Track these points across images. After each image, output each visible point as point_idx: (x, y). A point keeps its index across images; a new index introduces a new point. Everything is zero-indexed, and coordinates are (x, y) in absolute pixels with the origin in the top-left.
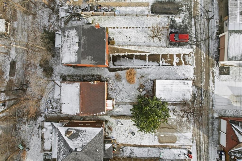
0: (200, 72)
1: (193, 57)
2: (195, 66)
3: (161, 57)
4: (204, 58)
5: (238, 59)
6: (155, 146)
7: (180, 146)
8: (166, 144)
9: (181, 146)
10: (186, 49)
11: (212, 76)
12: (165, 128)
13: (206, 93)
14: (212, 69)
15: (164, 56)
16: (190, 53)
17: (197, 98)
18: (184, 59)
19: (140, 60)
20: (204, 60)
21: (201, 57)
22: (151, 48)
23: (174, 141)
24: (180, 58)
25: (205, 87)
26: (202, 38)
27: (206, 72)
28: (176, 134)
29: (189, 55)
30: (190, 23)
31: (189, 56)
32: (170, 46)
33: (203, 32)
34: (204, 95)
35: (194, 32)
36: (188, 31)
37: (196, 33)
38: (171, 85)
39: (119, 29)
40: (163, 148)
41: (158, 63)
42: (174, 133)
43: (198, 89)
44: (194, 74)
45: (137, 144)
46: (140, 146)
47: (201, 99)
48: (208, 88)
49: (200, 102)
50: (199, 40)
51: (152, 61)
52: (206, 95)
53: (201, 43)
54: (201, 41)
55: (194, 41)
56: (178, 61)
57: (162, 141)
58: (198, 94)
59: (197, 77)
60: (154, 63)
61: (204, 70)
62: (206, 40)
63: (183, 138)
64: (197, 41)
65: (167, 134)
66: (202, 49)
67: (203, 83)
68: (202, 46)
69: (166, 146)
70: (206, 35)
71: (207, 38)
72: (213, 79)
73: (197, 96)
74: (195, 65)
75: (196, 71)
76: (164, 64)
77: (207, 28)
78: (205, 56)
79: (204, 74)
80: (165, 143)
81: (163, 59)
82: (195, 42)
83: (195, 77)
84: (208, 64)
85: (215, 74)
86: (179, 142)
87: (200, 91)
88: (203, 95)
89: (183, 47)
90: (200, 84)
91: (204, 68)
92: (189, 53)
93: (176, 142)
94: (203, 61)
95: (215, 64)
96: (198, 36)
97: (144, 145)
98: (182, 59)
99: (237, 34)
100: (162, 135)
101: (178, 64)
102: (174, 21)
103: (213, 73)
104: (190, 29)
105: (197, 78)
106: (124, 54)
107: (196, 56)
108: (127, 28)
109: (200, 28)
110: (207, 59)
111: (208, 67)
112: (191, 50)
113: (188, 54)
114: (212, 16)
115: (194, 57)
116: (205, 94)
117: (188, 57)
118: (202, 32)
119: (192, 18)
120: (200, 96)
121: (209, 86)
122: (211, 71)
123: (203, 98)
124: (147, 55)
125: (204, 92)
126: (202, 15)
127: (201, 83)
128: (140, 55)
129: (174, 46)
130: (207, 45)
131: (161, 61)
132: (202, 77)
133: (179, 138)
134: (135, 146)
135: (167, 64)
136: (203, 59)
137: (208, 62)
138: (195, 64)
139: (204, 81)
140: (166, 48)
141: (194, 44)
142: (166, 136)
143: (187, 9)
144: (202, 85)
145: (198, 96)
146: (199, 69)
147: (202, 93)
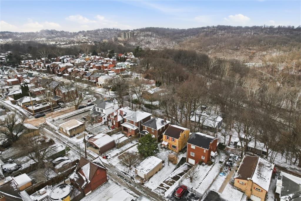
0: (146, 191)
1: (160, 194)
9: (113, 158)
10: (169, 194)
11: (136, 196)
15: (173, 182)
18: (163, 189)
19: (180, 173)
23: (119, 157)
24: (165, 188)
25: (133, 188)
40: (121, 152)
41: (171, 178)
44: (147, 187)
47: (128, 181)
51: (175, 176)
52: (127, 185)
56: (164, 185)
59: (144, 188)
60: (173, 177)
67: (137, 188)
69: (121, 154)
72: (134, 195)
74: (153, 191)
75: (148, 189)
76: (168, 180)
79: (142, 193)
83: (144, 187)
85: (136, 198)
86: (116, 158)
87: (133, 184)
90: (138, 186)
92: (165, 193)
100: (128, 155)
101: (162, 184)
102: (196, 199)
108: (207, 174)
112: (166, 196)
116: (129, 185)
117: (163, 192)
121: (131, 190)
123: (127, 183)
124: (180, 177)
125: (130, 185)
128: (183, 175)
132: (142, 190)
133: (118, 160)
139: (137, 190)
146: (148, 192)
147: (131, 183)
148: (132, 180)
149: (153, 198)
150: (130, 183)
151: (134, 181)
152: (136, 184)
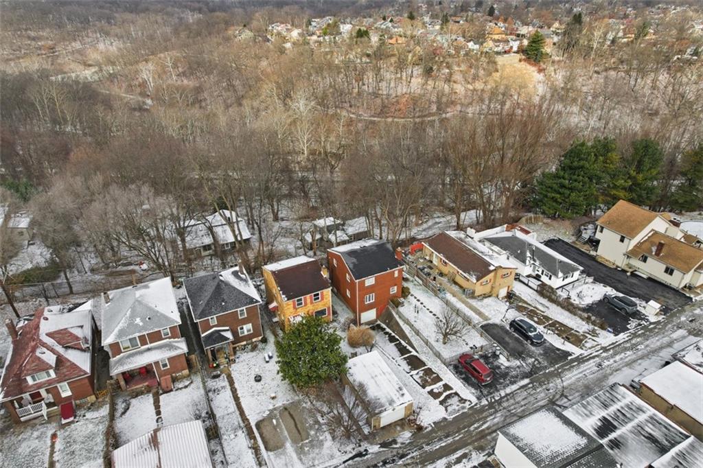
0: (447, 431)
1: (463, 408)
2: (450, 418)
3: (423, 368)
4: (479, 427)
5: (517, 444)
6: (247, 419)
7: (263, 463)
8: (257, 435)
9: (266, 464)
10: (468, 391)
11: (457, 458)
12: (294, 420)
13: (413, 463)
14: (470, 451)
15: (429, 372)
16: (466, 400)
17: (391, 450)
18: (448, 397)
19: (397, 350)
20: (476, 428)
21: (478, 421)
22: (426, 349)
23: (270, 447)
24: (445, 391)
25: (424, 455)
26: (512, 407)
27: (455, 442)
28: (288, 445)
29: (462, 401)
30: (517, 377)
31: (459, 401)
32: (451, 367)
33: (525, 405)
34: (407, 462)
35: (508, 390)
36: (502, 381)
37: (511, 395)
38: (383, 373)
39: (419, 303)
40: (248, 434)
41: (411, 369)
42: (289, 440)
43: (409, 443)
44: (434, 423)
45: (238, 392)
46: (236, 398)
47: (394, 460)
48: (427, 461)
49: (386, 460)
50: (505, 404)
51: (407, 362)
52: (408, 464)
53: (500, 410)
54: (504, 408)
55: (493, 397)
56: (435, 391)
57: (262, 426)
58: (400, 448)
59: (433, 431)
60: (407, 365)
61: (457, 438)
62: (514, 415)
63: (286, 461)
64: (499, 402)
65: (281, 429)
66: (493, 417)
67: (429, 447)
68: (498, 415)
69: (255, 437)
70: (523, 410)
71: (519, 415)
72: (453, 462)
73: (396, 448)
74: (452, 417)
75: (442, 424)
76: (416, 377)
77: (535, 407)
78: (484, 427)
79: (449, 442)
80: (260, 433)
81: (423, 372)
82: (493, 400)
83: (430, 428)
84: (474, 439)
85: (464, 460)
86: (272, 457)
87: (410, 450)
88: (405, 459)
89: (466, 385)
90: (423, 443)
91: (460, 436)
92: (464, 398)
93: (271, 451)
94: (472, 428)
95: (487, 452)
96: (508, 400)
97: (240, 403)
98: (445, 394)
99: (559, 419)
100: (274, 421)
101: (431, 393)
102: (495, 356)
103: (465, 456)
104: (508, 382)
105: (431, 431)
106: (390, 332)
107: (470, 412)
108: (431, 312)
109: (526, 398)
110: (483, 433)
111: (469, 441)
112: (474, 400)
113: (462, 399)
114: (564, 405)
115: (466, 410)
116: (409, 461)
117: (457, 400)
118: (523, 403)
119: (527, 377)
120: (399, 454)
121: (434, 462)
122: (467, 451)
123: (399, 463)
124: (412, 354)
125: (413, 458)
126: (548, 390)
127: (428, 444)
128: (406, 347)
129: (457, 373)
130: (508, 421)
131: (418, 371)
132: (440, 439)
133: (284, 453)
134: (234, 391)
135: (419, 381)
136: (475, 425)
137: (478, 436)
138: (454, 416)
139: (435, 448)
140: (443, 365)
141: (489, 399)
142: (276, 429)
143: (534, 365)
144: (423, 448)
145: (396, 450)
146: (451, 429)
147: (407, 455)
148: (395, 446)
149: (473, 424)
150: (403, 456)
151: (402, 444)
152: (415, 444)
